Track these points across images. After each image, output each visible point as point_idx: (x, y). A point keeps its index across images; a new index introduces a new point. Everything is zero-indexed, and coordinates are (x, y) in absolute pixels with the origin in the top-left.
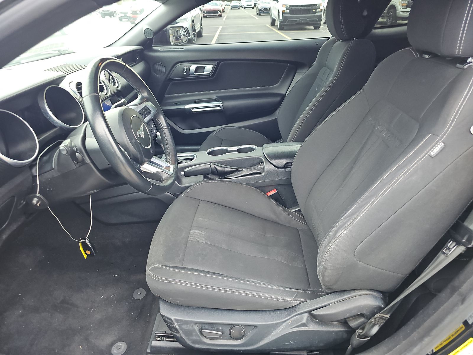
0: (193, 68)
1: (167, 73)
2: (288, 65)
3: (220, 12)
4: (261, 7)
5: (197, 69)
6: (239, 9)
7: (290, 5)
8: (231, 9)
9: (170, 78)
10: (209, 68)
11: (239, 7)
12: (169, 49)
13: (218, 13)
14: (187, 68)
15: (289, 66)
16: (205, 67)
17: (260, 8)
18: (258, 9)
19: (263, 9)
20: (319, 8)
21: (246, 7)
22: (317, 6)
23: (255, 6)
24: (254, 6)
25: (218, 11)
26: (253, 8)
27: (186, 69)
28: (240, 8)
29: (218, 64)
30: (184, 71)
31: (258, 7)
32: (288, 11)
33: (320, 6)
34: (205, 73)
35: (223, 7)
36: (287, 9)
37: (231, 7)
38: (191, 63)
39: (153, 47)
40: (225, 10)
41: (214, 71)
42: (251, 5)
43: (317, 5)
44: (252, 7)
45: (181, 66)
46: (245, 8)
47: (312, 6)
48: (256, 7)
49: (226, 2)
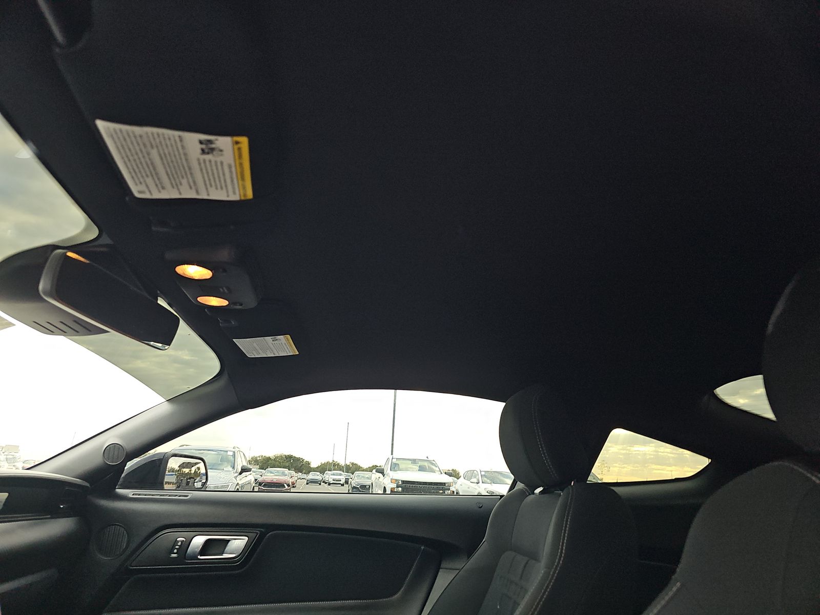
0: (199, 541)
1: (128, 552)
2: (423, 548)
3: (288, 485)
4: (356, 484)
5: (207, 547)
6: (320, 484)
7: (403, 481)
8: (307, 484)
9: (132, 565)
10: (238, 544)
11: (321, 481)
12: (153, 495)
13: (285, 487)
14: (182, 542)
15: (423, 550)
16: (228, 541)
17: (354, 485)
18: (350, 486)
19: (358, 486)
20: (449, 489)
21: (331, 482)
22: (445, 485)
23: (347, 482)
24: (344, 481)
25: (285, 485)
26: (343, 485)
27: (179, 544)
28: (322, 483)
29: (262, 536)
30: (173, 548)
31: (351, 483)
32: (400, 489)
33: (450, 486)
34: (225, 556)
35: (294, 480)
36: (398, 487)
37: (307, 481)
38: (197, 529)
39: (117, 490)
40: (297, 485)
41: (249, 551)
42: (341, 481)
43: (445, 483)
44: (341, 482)
45: (169, 536)
46: (329, 484)
47: (437, 485)
48: (348, 484)
49: (300, 474)
